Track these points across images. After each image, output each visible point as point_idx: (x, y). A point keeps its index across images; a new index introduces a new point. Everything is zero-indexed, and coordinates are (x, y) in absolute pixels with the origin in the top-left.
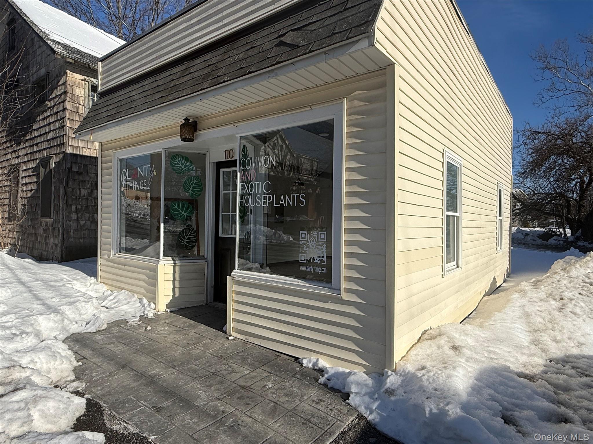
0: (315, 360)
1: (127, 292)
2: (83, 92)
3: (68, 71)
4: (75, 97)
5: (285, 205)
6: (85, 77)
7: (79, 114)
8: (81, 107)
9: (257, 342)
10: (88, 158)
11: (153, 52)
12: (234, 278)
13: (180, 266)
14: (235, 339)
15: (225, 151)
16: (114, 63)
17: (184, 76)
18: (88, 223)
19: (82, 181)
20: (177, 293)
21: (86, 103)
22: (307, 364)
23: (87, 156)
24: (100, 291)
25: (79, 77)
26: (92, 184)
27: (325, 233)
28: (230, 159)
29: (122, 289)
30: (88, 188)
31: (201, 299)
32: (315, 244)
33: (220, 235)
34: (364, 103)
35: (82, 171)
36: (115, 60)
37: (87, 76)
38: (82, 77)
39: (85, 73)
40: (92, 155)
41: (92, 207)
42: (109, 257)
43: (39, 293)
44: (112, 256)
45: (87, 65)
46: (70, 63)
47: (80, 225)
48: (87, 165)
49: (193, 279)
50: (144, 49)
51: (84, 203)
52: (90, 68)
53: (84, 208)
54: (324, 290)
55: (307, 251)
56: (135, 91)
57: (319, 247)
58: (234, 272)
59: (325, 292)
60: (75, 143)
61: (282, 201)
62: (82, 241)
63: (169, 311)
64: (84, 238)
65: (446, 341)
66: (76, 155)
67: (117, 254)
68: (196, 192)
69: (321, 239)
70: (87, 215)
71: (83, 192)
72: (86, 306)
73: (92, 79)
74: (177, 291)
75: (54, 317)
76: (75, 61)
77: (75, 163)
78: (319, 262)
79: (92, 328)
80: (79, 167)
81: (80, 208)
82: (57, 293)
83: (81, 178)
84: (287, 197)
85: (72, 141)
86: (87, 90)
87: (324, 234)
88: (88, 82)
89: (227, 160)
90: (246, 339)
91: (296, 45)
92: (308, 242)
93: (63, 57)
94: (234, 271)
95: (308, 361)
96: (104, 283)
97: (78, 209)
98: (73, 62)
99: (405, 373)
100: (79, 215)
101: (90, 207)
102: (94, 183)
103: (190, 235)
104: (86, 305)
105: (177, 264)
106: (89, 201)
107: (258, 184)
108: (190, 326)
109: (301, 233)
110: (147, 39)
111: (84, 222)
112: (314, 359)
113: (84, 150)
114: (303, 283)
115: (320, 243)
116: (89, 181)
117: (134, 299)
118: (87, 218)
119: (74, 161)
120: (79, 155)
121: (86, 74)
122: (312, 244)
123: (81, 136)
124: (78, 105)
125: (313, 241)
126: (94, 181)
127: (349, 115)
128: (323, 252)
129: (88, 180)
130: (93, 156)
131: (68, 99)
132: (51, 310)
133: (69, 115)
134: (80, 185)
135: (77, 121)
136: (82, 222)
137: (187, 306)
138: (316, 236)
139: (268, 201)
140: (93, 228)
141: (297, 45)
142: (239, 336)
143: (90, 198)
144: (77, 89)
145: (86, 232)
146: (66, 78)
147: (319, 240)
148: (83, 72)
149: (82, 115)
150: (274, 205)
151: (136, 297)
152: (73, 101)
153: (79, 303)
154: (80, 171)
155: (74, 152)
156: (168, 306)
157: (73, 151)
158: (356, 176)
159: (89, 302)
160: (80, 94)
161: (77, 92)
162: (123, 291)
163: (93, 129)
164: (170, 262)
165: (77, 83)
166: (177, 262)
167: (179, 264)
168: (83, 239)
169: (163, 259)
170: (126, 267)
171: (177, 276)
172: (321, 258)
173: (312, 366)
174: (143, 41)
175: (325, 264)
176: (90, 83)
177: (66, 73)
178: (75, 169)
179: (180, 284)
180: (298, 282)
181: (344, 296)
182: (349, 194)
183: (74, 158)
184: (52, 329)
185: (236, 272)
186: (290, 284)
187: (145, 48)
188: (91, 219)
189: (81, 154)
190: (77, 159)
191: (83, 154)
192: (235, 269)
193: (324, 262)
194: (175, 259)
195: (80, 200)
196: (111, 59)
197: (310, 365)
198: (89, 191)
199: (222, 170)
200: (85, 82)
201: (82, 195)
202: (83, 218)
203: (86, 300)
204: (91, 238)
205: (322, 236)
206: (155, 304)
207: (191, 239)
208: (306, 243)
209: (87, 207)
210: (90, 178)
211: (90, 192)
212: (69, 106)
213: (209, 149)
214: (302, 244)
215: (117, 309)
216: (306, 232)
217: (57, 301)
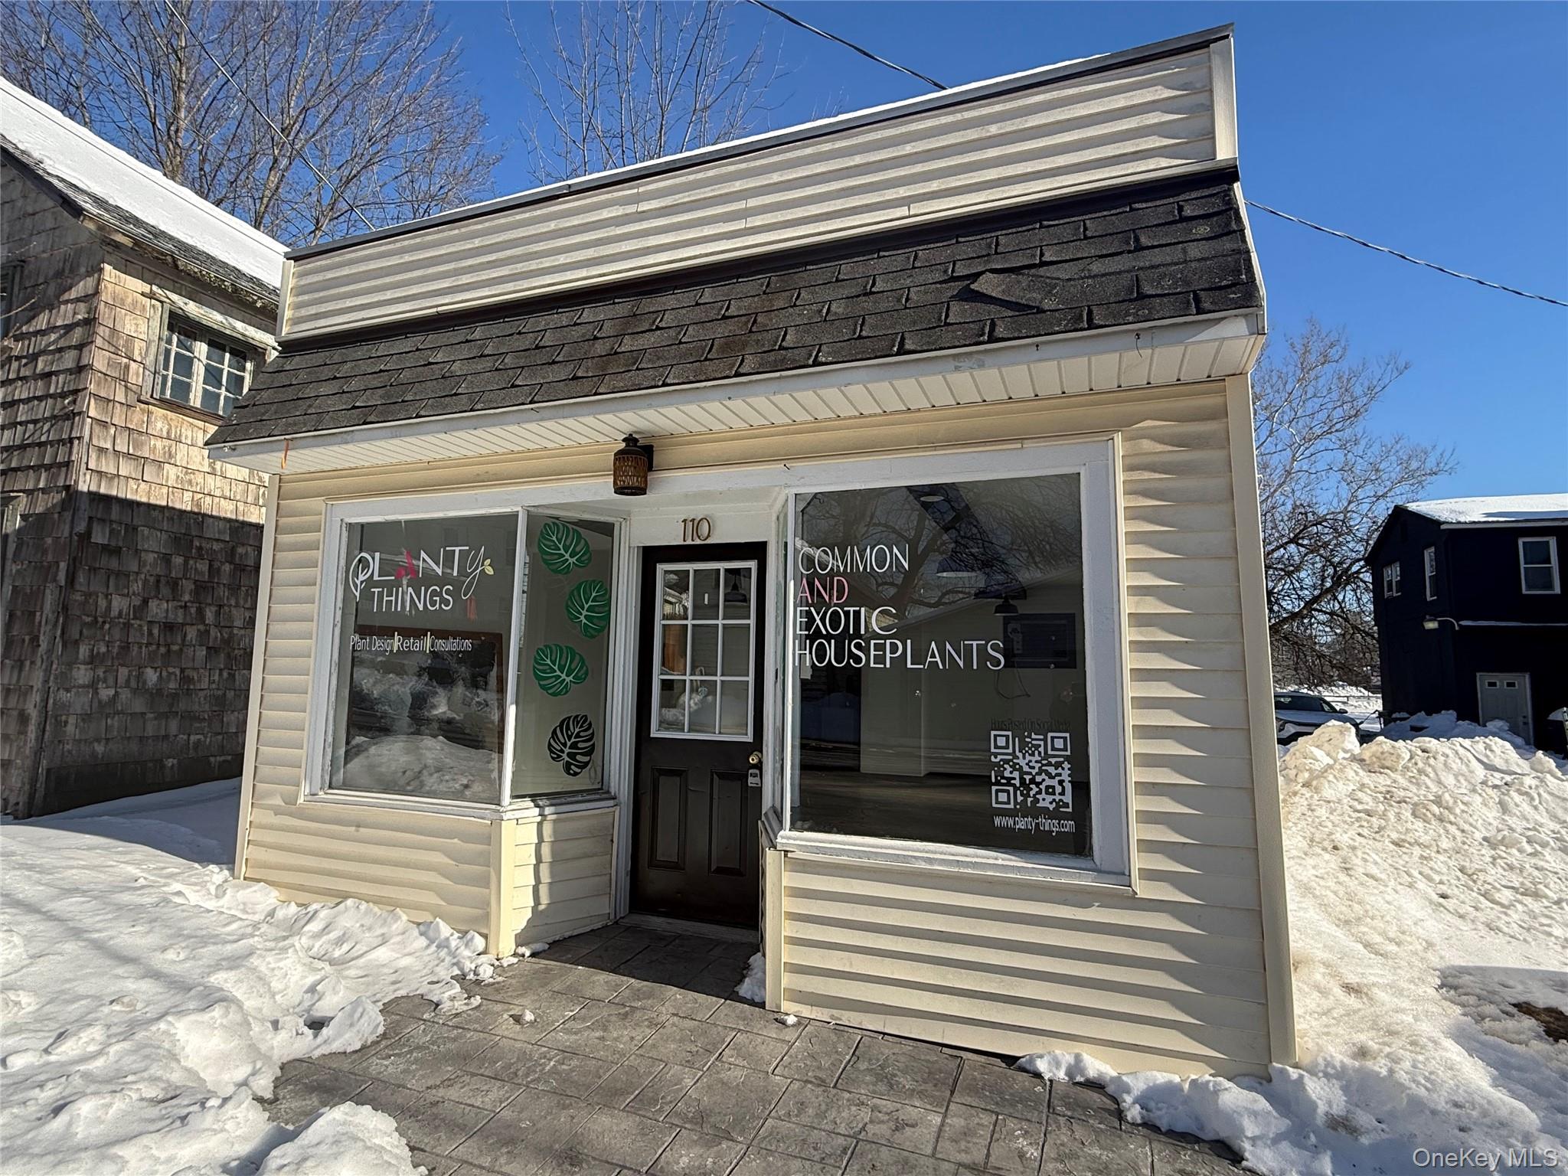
0: (1071, 1059)
1: (364, 906)
2: (143, 328)
3: (107, 268)
4: (118, 339)
5: (944, 664)
6: (155, 288)
7: (126, 387)
8: (133, 365)
9: (895, 1025)
10: (141, 508)
11: (502, 260)
12: (789, 855)
13: (554, 821)
14: (802, 1022)
15: (685, 521)
16: (346, 271)
17: (637, 333)
18: (125, 695)
19: (118, 574)
20: (545, 900)
21: (151, 358)
22: (1050, 1071)
23: (139, 504)
24: (259, 908)
25: (137, 285)
26: (145, 581)
27: (1067, 735)
28: (698, 542)
29: (345, 896)
30: (134, 594)
31: (601, 908)
32: (1036, 762)
33: (654, 734)
34: (1170, 448)
35: (120, 544)
36: (352, 262)
37: (160, 287)
38: (146, 288)
39: (155, 278)
40: (153, 501)
41: (141, 648)
42: (291, 801)
43: (111, 938)
44: (301, 800)
45: (168, 258)
46: (117, 246)
47: (100, 702)
48: (135, 529)
49: (586, 856)
50: (470, 249)
51: (117, 636)
52: (176, 266)
53: (115, 650)
54: (1080, 876)
55: (1014, 779)
56: (443, 350)
57: (1051, 770)
58: (782, 837)
59: (1084, 880)
60: (107, 464)
61: (933, 656)
62: (100, 748)
63: (528, 953)
64: (107, 740)
65: (1324, 975)
66: (108, 499)
67: (321, 793)
68: (595, 621)
69: (1053, 749)
70: (123, 672)
71: (118, 604)
72: (281, 964)
73: (175, 297)
74: (544, 891)
75: (222, 1017)
76: (136, 243)
77: (102, 521)
78: (1051, 807)
79: (347, 1036)
80: (112, 531)
81: (103, 649)
82: (169, 932)
83: (114, 564)
84: (948, 646)
85: (98, 458)
86: (156, 323)
87: (1065, 739)
88: (161, 302)
89: (689, 542)
90: (832, 1017)
91: (1033, 308)
92: (1018, 758)
93: (101, 228)
94: (782, 833)
95: (1049, 1063)
96: (266, 882)
97: (98, 653)
98: (131, 245)
99: (1334, 1067)
100: (100, 672)
101: (136, 649)
102: (152, 579)
103: (578, 736)
104: (281, 960)
105: (549, 818)
106: (132, 631)
107: (857, 614)
108: (638, 995)
109: (995, 736)
110: (480, 227)
111: (112, 692)
112: (1067, 1057)
113: (132, 484)
114: (1011, 860)
115: (1053, 760)
116: (137, 573)
117: (397, 927)
118: (121, 680)
119: (99, 516)
120: (116, 498)
121: (157, 282)
122: (1030, 761)
123: (236, 452)
124: (125, 360)
125: (1033, 754)
126: (154, 573)
127: (1128, 468)
128: (1063, 781)
129: (136, 569)
130: (158, 503)
131: (99, 341)
132: (193, 992)
133: (98, 384)
134: (111, 584)
135: (117, 404)
136: (106, 693)
137: (567, 934)
138: (1042, 743)
139: (888, 655)
140: (138, 710)
141: (1038, 308)
142: (807, 1011)
143: (136, 623)
144: (128, 317)
145: (115, 722)
146: (98, 284)
147: (1050, 752)
148: (147, 275)
149: (134, 388)
150: (909, 666)
151: (405, 918)
152: (112, 349)
153: (260, 956)
154: (113, 544)
155: (102, 491)
156: (521, 940)
157: (99, 486)
158: (1152, 606)
159: (285, 950)
160: (136, 331)
161: (128, 326)
162: (350, 902)
163: (292, 440)
164: (530, 812)
165: (129, 300)
166: (547, 811)
167: (554, 817)
168: (104, 742)
169: (510, 804)
170: (362, 830)
171: (546, 850)
172: (1057, 798)
173: (1066, 1074)
174: (463, 230)
175: (1070, 810)
176: (167, 307)
177: (101, 270)
178: (99, 537)
179: (552, 874)
180: (996, 859)
181: (1143, 889)
182: (1138, 646)
183: (101, 506)
184: (224, 1060)
185: (788, 837)
186: (975, 865)
187: (471, 246)
188: (133, 684)
189: (121, 495)
190: (108, 509)
191: (129, 496)
192: (781, 828)
193: (1066, 805)
194: (541, 803)
195: (107, 626)
196: (337, 259)
197: (1061, 1075)
198: (137, 601)
199: (661, 568)
200: (153, 301)
201: (114, 613)
202: (111, 681)
203: (271, 944)
204: (129, 738)
205: (1059, 744)
206: (485, 937)
207: (580, 745)
208: (1011, 760)
209: (126, 647)
210: (142, 564)
211: (138, 603)
212: (99, 359)
213: (629, 514)
214: (997, 764)
215: (362, 961)
216: (1010, 733)
217: (182, 956)
